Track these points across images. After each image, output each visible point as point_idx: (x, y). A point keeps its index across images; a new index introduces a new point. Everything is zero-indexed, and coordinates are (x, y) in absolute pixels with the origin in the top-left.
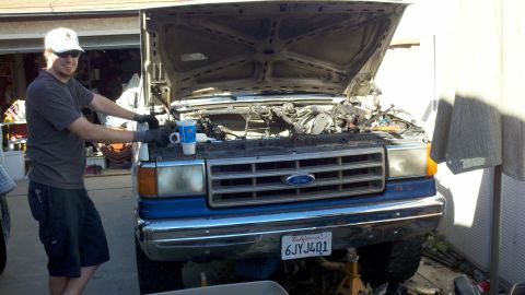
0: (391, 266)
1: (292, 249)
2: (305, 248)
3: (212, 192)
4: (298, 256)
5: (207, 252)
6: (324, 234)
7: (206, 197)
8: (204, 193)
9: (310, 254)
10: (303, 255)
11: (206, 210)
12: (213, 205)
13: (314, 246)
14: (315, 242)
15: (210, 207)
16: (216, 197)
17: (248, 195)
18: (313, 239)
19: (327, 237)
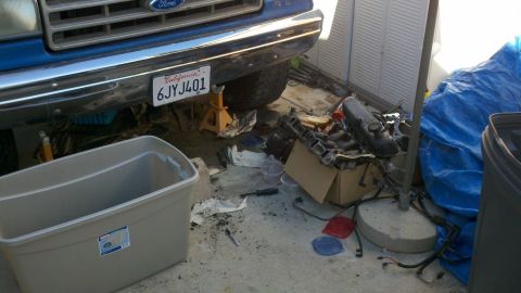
0: (260, 92)
1: (165, 93)
2: (179, 89)
3: (52, 29)
4: (172, 99)
5: (58, 111)
6: (202, 69)
7: (44, 37)
8: (40, 32)
9: (187, 95)
10: (179, 98)
11: (47, 56)
12: (55, 47)
13: (191, 85)
14: (191, 80)
15: (50, 51)
16: (56, 35)
17: (100, 29)
18: (189, 77)
19: (205, 73)
